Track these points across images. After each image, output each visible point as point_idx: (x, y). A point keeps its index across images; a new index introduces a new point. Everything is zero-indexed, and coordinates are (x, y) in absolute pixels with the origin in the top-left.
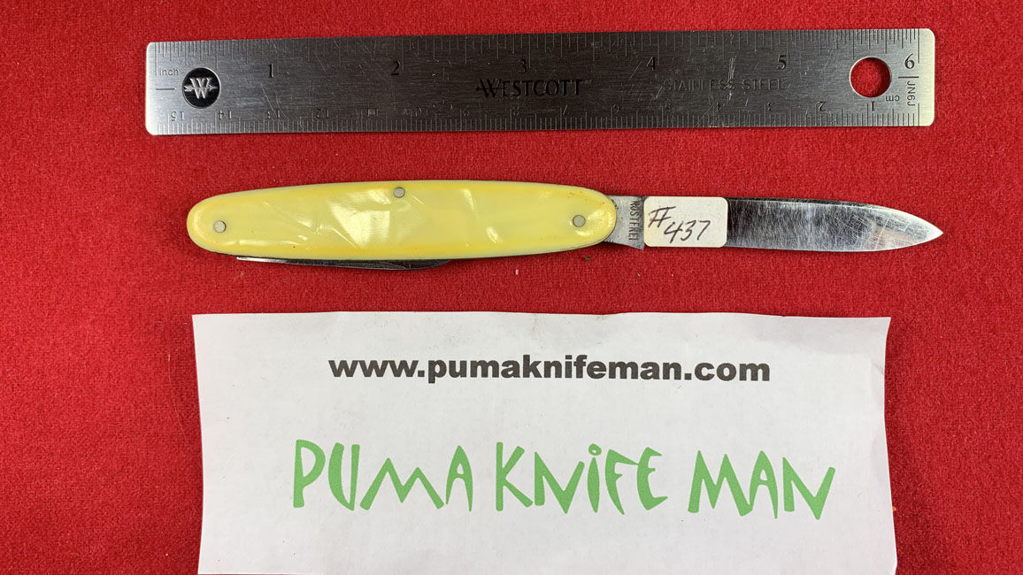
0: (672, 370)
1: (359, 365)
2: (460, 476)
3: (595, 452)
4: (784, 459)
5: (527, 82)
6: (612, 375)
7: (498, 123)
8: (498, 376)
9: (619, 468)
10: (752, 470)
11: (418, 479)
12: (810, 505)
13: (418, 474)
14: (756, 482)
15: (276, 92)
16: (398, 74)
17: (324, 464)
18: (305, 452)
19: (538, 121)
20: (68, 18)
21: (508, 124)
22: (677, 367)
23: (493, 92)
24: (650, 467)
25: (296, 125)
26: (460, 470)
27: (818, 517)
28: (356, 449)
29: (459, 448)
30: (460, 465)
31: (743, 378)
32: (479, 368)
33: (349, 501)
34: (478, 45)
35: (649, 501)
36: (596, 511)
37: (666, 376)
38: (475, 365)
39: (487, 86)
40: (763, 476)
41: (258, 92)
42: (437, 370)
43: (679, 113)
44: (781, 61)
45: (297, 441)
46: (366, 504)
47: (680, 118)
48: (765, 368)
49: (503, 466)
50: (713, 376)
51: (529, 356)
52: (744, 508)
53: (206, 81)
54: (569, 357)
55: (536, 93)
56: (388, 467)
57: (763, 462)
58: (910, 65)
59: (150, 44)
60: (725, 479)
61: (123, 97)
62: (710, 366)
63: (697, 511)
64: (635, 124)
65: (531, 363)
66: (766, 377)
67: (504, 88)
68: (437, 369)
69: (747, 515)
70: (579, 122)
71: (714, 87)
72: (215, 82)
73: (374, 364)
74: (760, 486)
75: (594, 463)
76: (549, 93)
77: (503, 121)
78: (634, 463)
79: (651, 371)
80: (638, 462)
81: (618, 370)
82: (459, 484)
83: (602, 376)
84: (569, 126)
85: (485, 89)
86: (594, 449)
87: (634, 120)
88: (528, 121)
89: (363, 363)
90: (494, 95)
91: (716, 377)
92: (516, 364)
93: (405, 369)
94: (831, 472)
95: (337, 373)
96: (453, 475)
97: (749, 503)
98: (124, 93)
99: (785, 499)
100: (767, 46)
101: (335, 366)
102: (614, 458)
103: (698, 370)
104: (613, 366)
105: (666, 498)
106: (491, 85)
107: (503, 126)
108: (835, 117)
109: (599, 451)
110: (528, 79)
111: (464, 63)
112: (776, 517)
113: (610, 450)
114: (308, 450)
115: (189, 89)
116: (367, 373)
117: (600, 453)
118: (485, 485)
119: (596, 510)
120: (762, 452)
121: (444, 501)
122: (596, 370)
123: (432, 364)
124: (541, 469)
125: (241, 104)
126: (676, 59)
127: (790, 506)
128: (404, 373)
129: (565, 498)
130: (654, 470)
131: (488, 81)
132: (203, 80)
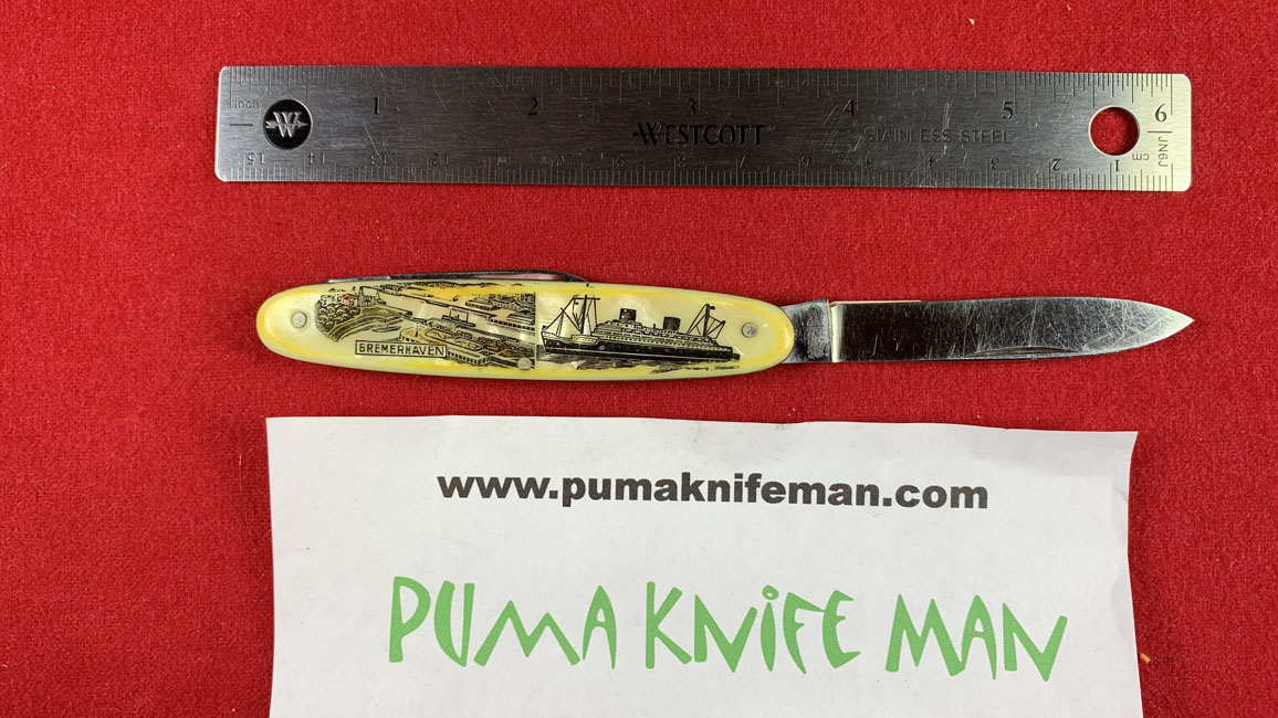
0: (868, 495)
1: (475, 483)
2: (600, 624)
3: (770, 595)
4: (1004, 605)
5: (696, 127)
6: (793, 500)
7: (659, 177)
8: (650, 499)
9: (800, 615)
10: (965, 619)
11: (548, 629)
12: (1036, 663)
13: (548, 620)
14: (969, 634)
15: (383, 132)
16: (536, 114)
17: (428, 606)
18: (406, 593)
19: (709, 175)
20: (119, 32)
21: (672, 177)
22: (874, 490)
23: (653, 139)
24: (838, 614)
25: (406, 174)
26: (601, 617)
27: (1046, 678)
28: (469, 589)
29: (600, 587)
30: (601, 610)
31: (955, 504)
32: (627, 489)
33: (459, 655)
34: (635, 80)
35: (837, 657)
36: (771, 670)
37: (860, 502)
38: (621, 484)
39: (646, 130)
40: (979, 627)
41: (359, 131)
42: (573, 490)
43: (882, 169)
44: (1006, 109)
45: (396, 578)
46: (482, 658)
47: (884, 175)
48: (982, 492)
49: (656, 612)
50: (917, 501)
51: (689, 474)
52: (955, 666)
53: (294, 116)
54: (739, 476)
55: (707, 140)
56: (510, 611)
57: (978, 609)
58: (1161, 116)
59: (224, 69)
60: (932, 630)
61: (187, 131)
62: (914, 490)
63: (897, 669)
64: (828, 181)
65: (691, 482)
66: (983, 504)
67: (667, 134)
68: (574, 488)
69: (959, 675)
70: (759, 177)
71: (925, 138)
72: (305, 117)
73: (494, 481)
74: (975, 639)
75: (769, 609)
76: (722, 141)
77: (666, 173)
78: (818, 610)
79: (842, 494)
80: (824, 608)
81: (800, 492)
82: (599, 634)
83: (779, 500)
84: (746, 182)
85: (643, 135)
86: (770, 592)
87: (828, 176)
88: (697, 175)
89: (480, 481)
90: (655, 142)
91: (922, 502)
92: (672, 484)
93: (533, 488)
94: (1062, 622)
95: (447, 493)
96: (591, 623)
97: (960, 660)
98: (188, 126)
99: (1005, 655)
100: (990, 90)
101: (445, 484)
102: (794, 602)
103: (900, 495)
104: (794, 487)
105: (859, 653)
106: (651, 130)
107: (666, 180)
108: (1071, 178)
109: (775, 594)
110: (698, 123)
111: (618, 102)
112: (994, 678)
113: (790, 594)
114: (409, 590)
115: (271, 125)
116: (486, 493)
117: (777, 596)
118: (632, 635)
119: (770, 668)
120: (977, 597)
121: (581, 657)
122: (773, 492)
123: (567, 483)
124: (702, 616)
125: (337, 145)
126: (879, 102)
127: (1011, 664)
128: (531, 493)
129: (732, 653)
130: (844, 618)
131: (648, 124)
132: (290, 114)
